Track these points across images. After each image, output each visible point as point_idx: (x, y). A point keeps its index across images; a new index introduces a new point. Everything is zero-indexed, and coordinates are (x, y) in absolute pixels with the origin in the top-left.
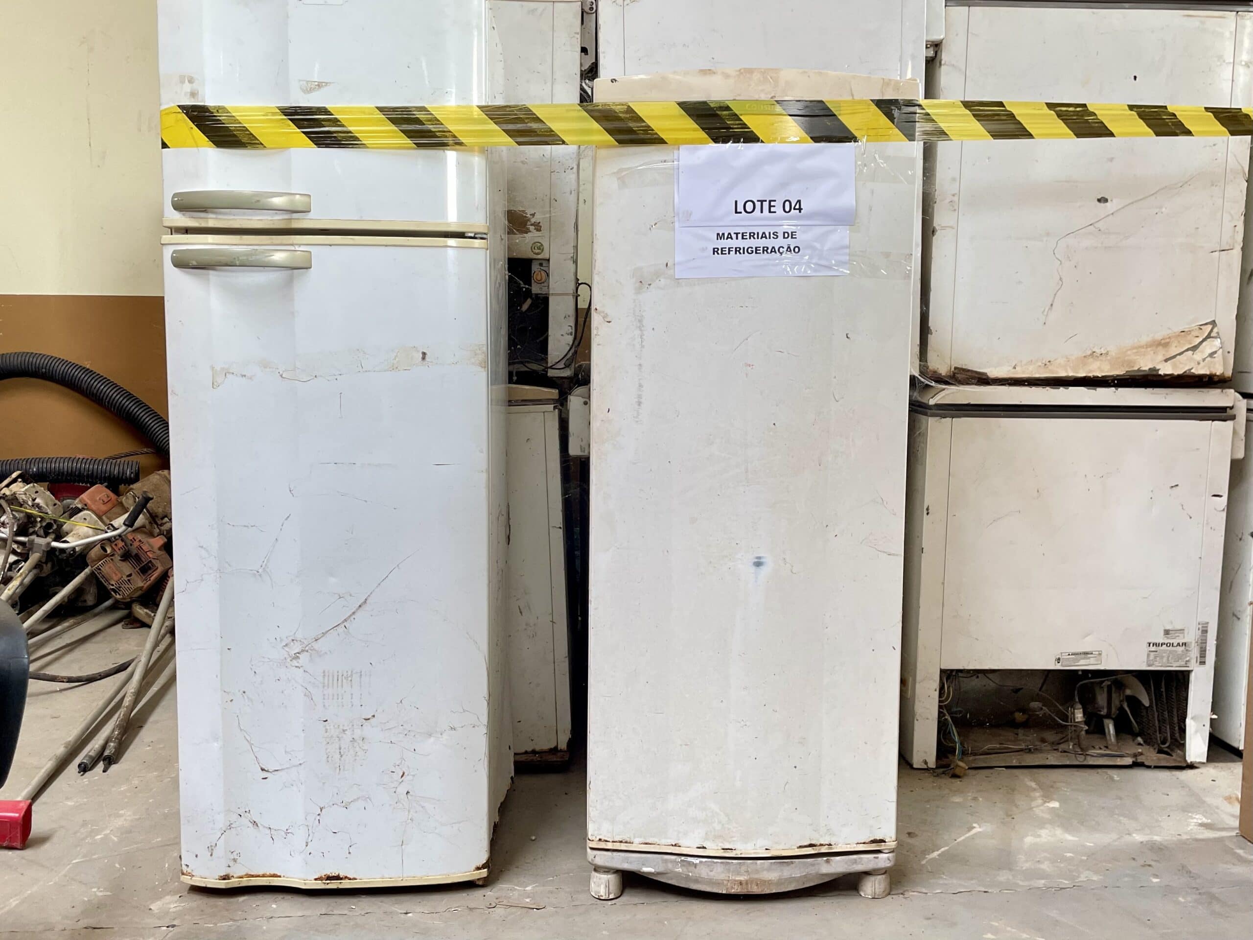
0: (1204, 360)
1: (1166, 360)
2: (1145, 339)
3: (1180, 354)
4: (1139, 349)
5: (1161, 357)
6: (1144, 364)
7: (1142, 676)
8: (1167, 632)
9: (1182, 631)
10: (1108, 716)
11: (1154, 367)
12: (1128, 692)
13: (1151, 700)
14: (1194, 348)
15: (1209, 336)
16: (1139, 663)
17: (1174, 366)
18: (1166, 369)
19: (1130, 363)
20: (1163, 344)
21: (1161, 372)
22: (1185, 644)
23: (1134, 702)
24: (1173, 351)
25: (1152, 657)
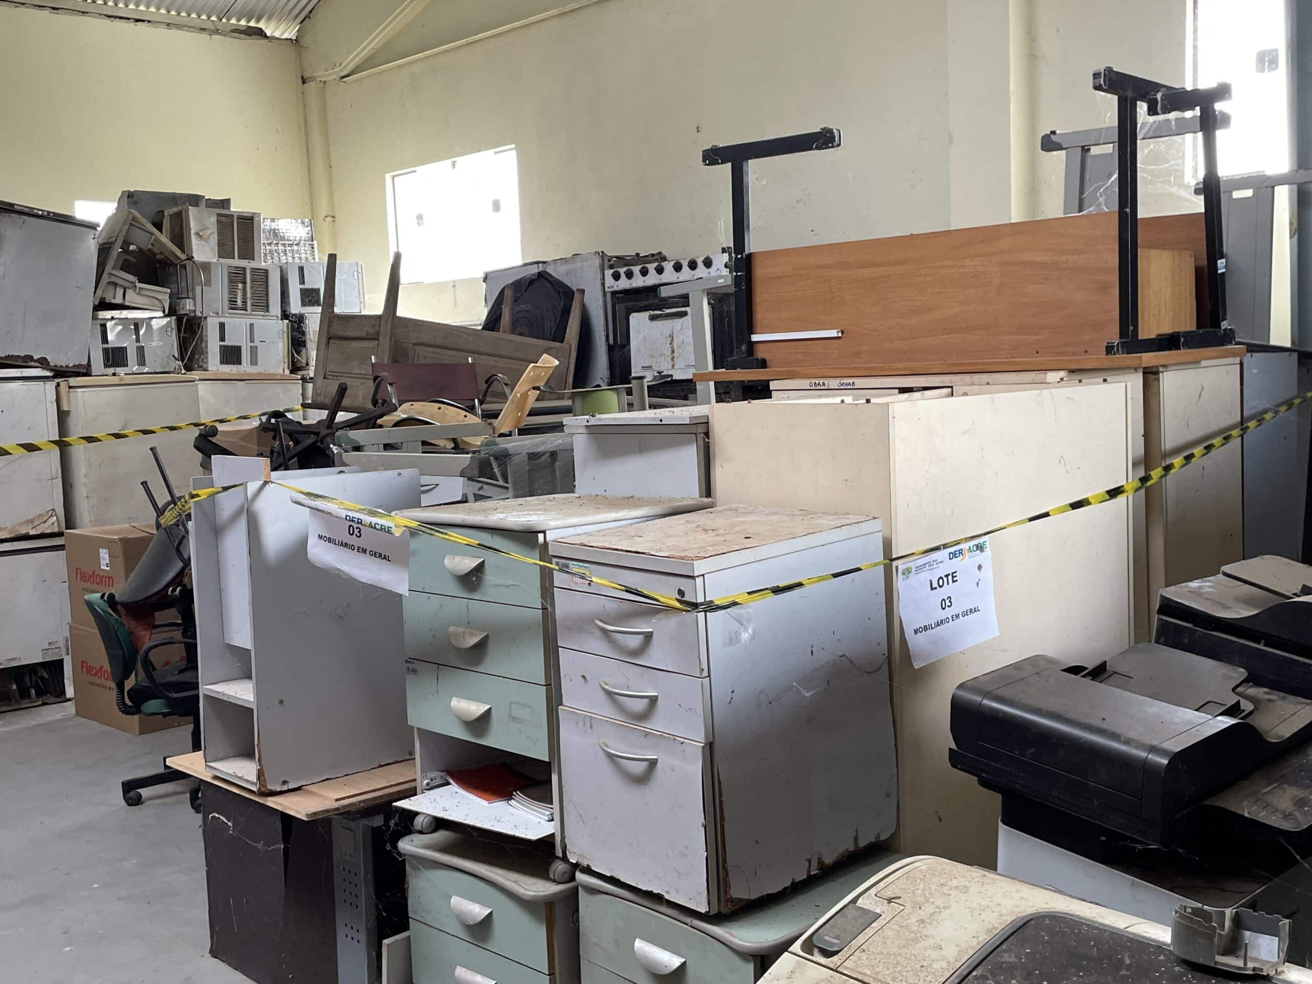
0: (49, 526)
1: (33, 528)
2: (24, 519)
3: (39, 525)
4: (20, 524)
5: (30, 527)
6: (23, 531)
7: (42, 665)
8: (50, 644)
9: (57, 642)
10: (32, 687)
11: (27, 533)
12: (39, 674)
13: (48, 675)
14: (45, 522)
15: (51, 516)
16: (39, 659)
17: (36, 531)
18: (32, 532)
19: (17, 531)
20: (32, 521)
21: (30, 534)
22: (59, 648)
23: (42, 678)
24: (36, 523)
25: (44, 655)
